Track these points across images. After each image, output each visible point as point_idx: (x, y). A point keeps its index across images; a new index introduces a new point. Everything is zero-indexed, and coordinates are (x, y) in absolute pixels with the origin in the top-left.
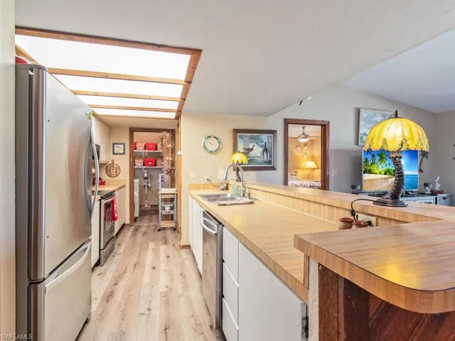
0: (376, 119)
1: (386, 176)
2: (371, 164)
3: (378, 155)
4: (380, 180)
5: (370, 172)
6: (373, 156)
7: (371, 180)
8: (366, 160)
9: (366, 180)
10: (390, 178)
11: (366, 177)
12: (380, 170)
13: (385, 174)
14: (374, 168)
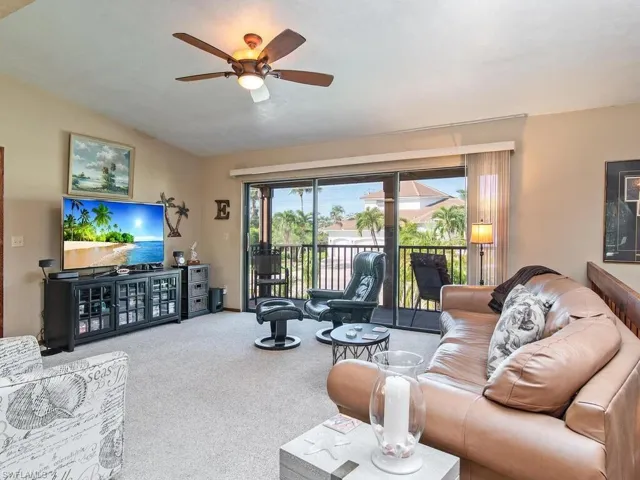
0: (104, 154)
1: (109, 244)
2: (81, 225)
3: (94, 210)
4: (97, 250)
5: (77, 238)
6: (85, 212)
7: (78, 251)
8: (70, 218)
9: (68, 252)
10: (116, 246)
11: (69, 245)
12: (99, 234)
13: (108, 240)
14: (87, 232)
